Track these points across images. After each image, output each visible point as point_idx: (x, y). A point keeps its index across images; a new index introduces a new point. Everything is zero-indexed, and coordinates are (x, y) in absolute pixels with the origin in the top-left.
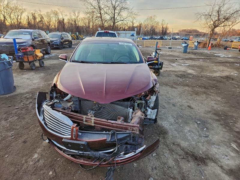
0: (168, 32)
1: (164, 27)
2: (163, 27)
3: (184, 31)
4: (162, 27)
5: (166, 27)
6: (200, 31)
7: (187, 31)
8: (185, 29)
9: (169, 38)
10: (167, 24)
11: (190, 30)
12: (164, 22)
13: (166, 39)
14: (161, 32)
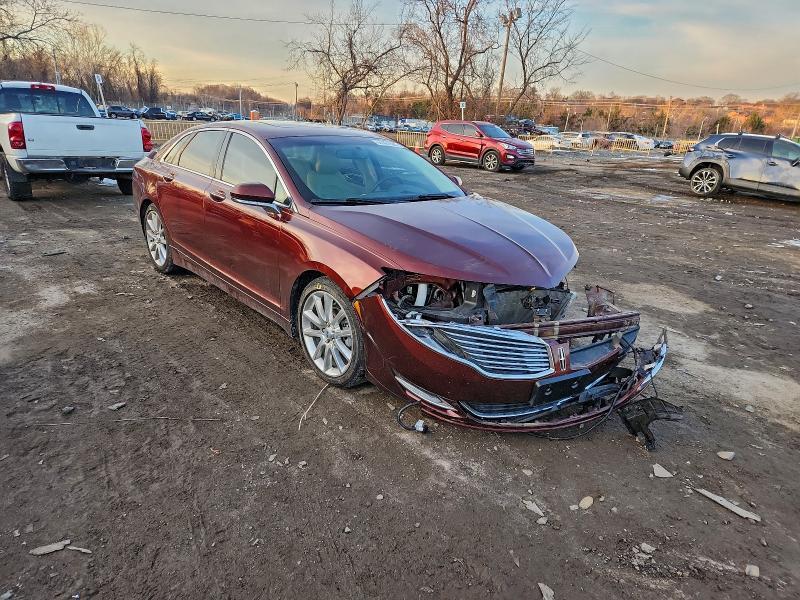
0: (162, 90)
1: (142, 70)
2: (138, 72)
3: (214, 90)
4: (133, 71)
5: (153, 73)
6: (263, 95)
7: (223, 92)
8: (215, 84)
9: (180, 113)
10: (154, 61)
11: (232, 90)
12: (137, 53)
13: (173, 118)
14: (135, 88)
